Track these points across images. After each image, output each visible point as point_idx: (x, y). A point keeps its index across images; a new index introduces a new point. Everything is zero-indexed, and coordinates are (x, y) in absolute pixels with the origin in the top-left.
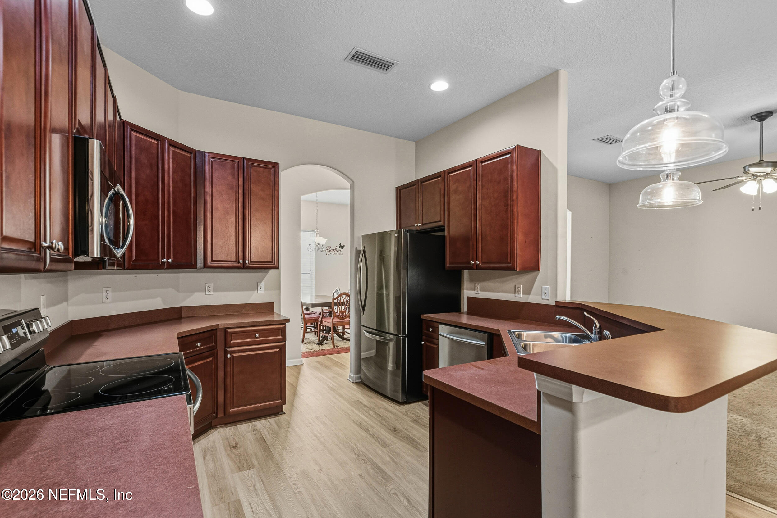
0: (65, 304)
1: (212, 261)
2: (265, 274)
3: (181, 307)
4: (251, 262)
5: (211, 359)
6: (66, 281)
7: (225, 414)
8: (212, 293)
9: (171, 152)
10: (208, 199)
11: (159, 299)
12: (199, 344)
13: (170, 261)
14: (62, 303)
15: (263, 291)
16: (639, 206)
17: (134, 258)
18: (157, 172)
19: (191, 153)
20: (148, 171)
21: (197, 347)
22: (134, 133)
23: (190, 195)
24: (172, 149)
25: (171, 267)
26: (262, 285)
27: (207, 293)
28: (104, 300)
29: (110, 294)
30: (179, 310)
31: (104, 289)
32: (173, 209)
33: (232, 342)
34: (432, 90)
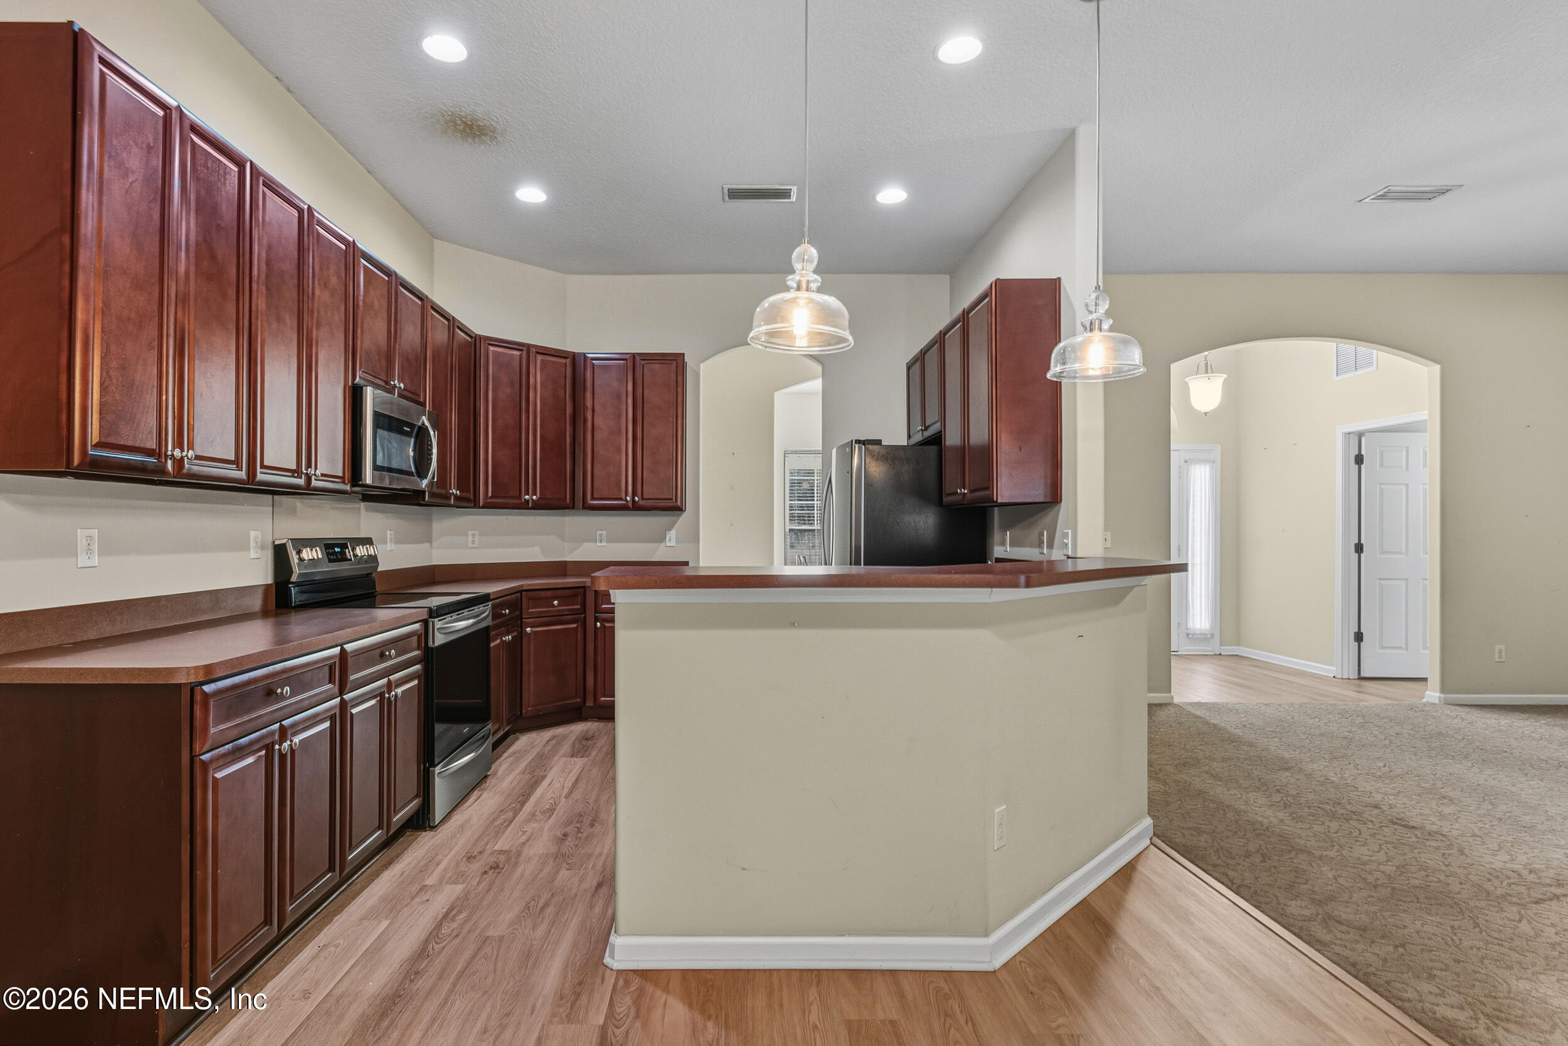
0: (426, 545)
1: (593, 498)
2: (676, 518)
3: (566, 561)
4: (643, 499)
5: (575, 625)
6: (430, 521)
7: (594, 704)
8: (604, 544)
9: (539, 362)
10: (589, 415)
11: (537, 549)
12: (556, 603)
13: (534, 497)
14: (422, 542)
15: (673, 544)
16: (1050, 377)
17: (490, 495)
18: (520, 388)
19: (566, 358)
20: (509, 390)
21: (553, 606)
22: (491, 348)
23: (565, 410)
24: (539, 357)
25: (538, 506)
26: (672, 534)
27: (598, 544)
28: (470, 545)
29: (477, 538)
30: (564, 564)
31: (470, 532)
32: (541, 433)
33: (603, 606)
34: (879, 203)
